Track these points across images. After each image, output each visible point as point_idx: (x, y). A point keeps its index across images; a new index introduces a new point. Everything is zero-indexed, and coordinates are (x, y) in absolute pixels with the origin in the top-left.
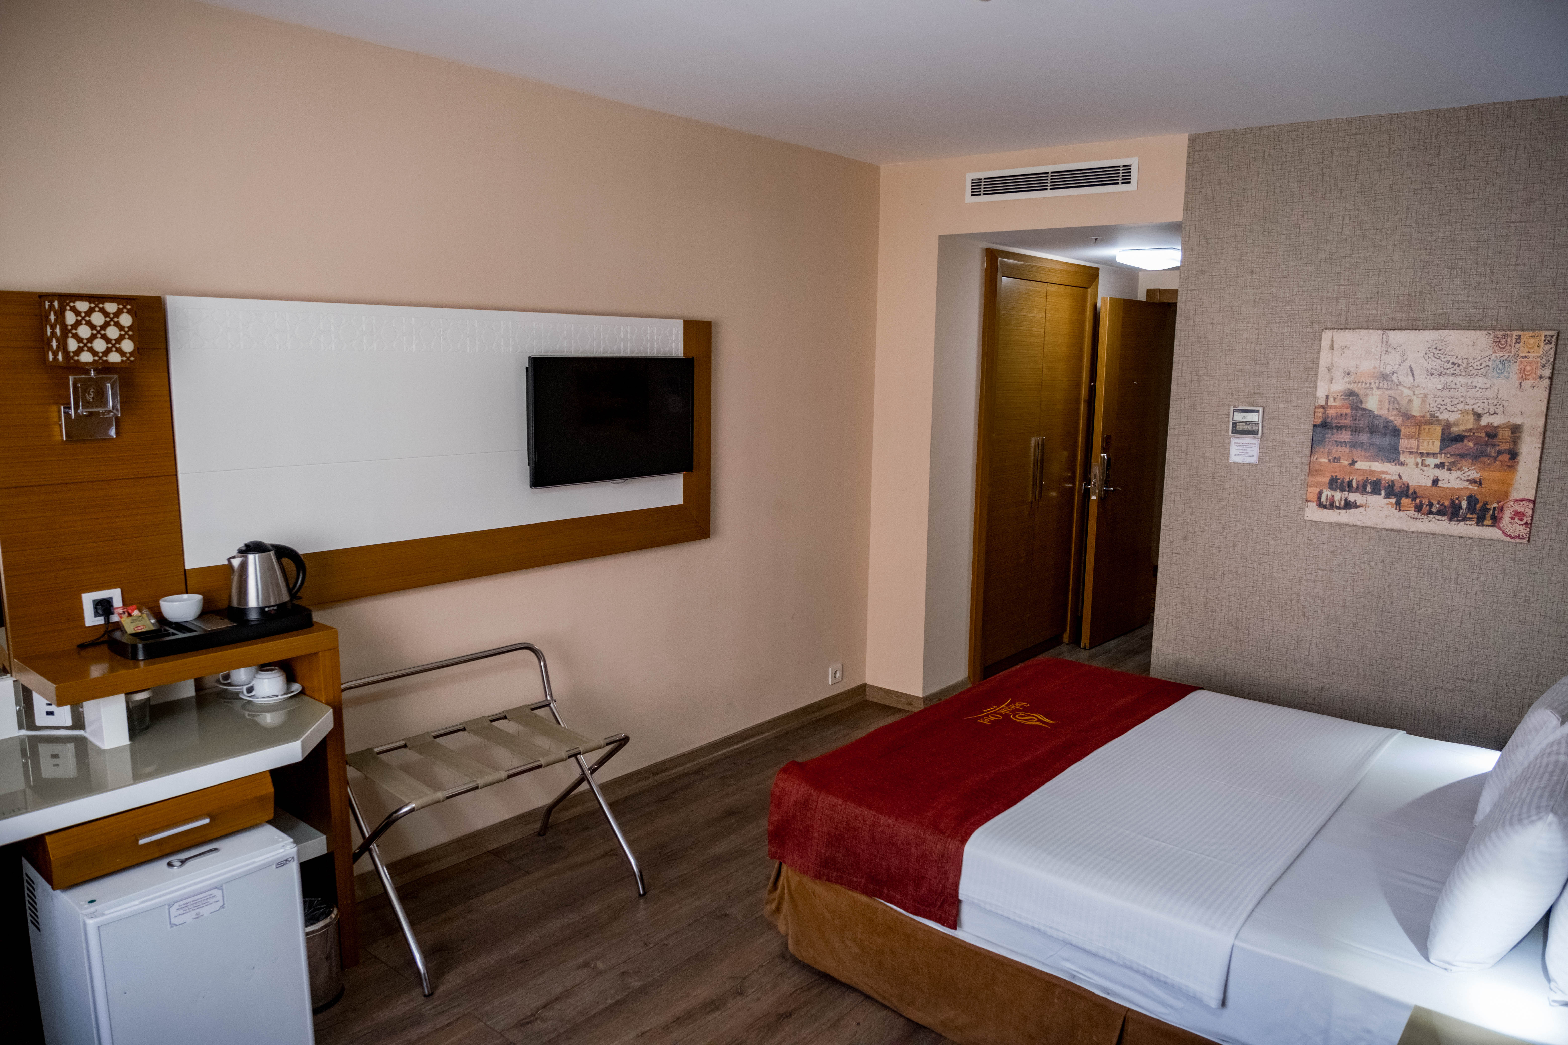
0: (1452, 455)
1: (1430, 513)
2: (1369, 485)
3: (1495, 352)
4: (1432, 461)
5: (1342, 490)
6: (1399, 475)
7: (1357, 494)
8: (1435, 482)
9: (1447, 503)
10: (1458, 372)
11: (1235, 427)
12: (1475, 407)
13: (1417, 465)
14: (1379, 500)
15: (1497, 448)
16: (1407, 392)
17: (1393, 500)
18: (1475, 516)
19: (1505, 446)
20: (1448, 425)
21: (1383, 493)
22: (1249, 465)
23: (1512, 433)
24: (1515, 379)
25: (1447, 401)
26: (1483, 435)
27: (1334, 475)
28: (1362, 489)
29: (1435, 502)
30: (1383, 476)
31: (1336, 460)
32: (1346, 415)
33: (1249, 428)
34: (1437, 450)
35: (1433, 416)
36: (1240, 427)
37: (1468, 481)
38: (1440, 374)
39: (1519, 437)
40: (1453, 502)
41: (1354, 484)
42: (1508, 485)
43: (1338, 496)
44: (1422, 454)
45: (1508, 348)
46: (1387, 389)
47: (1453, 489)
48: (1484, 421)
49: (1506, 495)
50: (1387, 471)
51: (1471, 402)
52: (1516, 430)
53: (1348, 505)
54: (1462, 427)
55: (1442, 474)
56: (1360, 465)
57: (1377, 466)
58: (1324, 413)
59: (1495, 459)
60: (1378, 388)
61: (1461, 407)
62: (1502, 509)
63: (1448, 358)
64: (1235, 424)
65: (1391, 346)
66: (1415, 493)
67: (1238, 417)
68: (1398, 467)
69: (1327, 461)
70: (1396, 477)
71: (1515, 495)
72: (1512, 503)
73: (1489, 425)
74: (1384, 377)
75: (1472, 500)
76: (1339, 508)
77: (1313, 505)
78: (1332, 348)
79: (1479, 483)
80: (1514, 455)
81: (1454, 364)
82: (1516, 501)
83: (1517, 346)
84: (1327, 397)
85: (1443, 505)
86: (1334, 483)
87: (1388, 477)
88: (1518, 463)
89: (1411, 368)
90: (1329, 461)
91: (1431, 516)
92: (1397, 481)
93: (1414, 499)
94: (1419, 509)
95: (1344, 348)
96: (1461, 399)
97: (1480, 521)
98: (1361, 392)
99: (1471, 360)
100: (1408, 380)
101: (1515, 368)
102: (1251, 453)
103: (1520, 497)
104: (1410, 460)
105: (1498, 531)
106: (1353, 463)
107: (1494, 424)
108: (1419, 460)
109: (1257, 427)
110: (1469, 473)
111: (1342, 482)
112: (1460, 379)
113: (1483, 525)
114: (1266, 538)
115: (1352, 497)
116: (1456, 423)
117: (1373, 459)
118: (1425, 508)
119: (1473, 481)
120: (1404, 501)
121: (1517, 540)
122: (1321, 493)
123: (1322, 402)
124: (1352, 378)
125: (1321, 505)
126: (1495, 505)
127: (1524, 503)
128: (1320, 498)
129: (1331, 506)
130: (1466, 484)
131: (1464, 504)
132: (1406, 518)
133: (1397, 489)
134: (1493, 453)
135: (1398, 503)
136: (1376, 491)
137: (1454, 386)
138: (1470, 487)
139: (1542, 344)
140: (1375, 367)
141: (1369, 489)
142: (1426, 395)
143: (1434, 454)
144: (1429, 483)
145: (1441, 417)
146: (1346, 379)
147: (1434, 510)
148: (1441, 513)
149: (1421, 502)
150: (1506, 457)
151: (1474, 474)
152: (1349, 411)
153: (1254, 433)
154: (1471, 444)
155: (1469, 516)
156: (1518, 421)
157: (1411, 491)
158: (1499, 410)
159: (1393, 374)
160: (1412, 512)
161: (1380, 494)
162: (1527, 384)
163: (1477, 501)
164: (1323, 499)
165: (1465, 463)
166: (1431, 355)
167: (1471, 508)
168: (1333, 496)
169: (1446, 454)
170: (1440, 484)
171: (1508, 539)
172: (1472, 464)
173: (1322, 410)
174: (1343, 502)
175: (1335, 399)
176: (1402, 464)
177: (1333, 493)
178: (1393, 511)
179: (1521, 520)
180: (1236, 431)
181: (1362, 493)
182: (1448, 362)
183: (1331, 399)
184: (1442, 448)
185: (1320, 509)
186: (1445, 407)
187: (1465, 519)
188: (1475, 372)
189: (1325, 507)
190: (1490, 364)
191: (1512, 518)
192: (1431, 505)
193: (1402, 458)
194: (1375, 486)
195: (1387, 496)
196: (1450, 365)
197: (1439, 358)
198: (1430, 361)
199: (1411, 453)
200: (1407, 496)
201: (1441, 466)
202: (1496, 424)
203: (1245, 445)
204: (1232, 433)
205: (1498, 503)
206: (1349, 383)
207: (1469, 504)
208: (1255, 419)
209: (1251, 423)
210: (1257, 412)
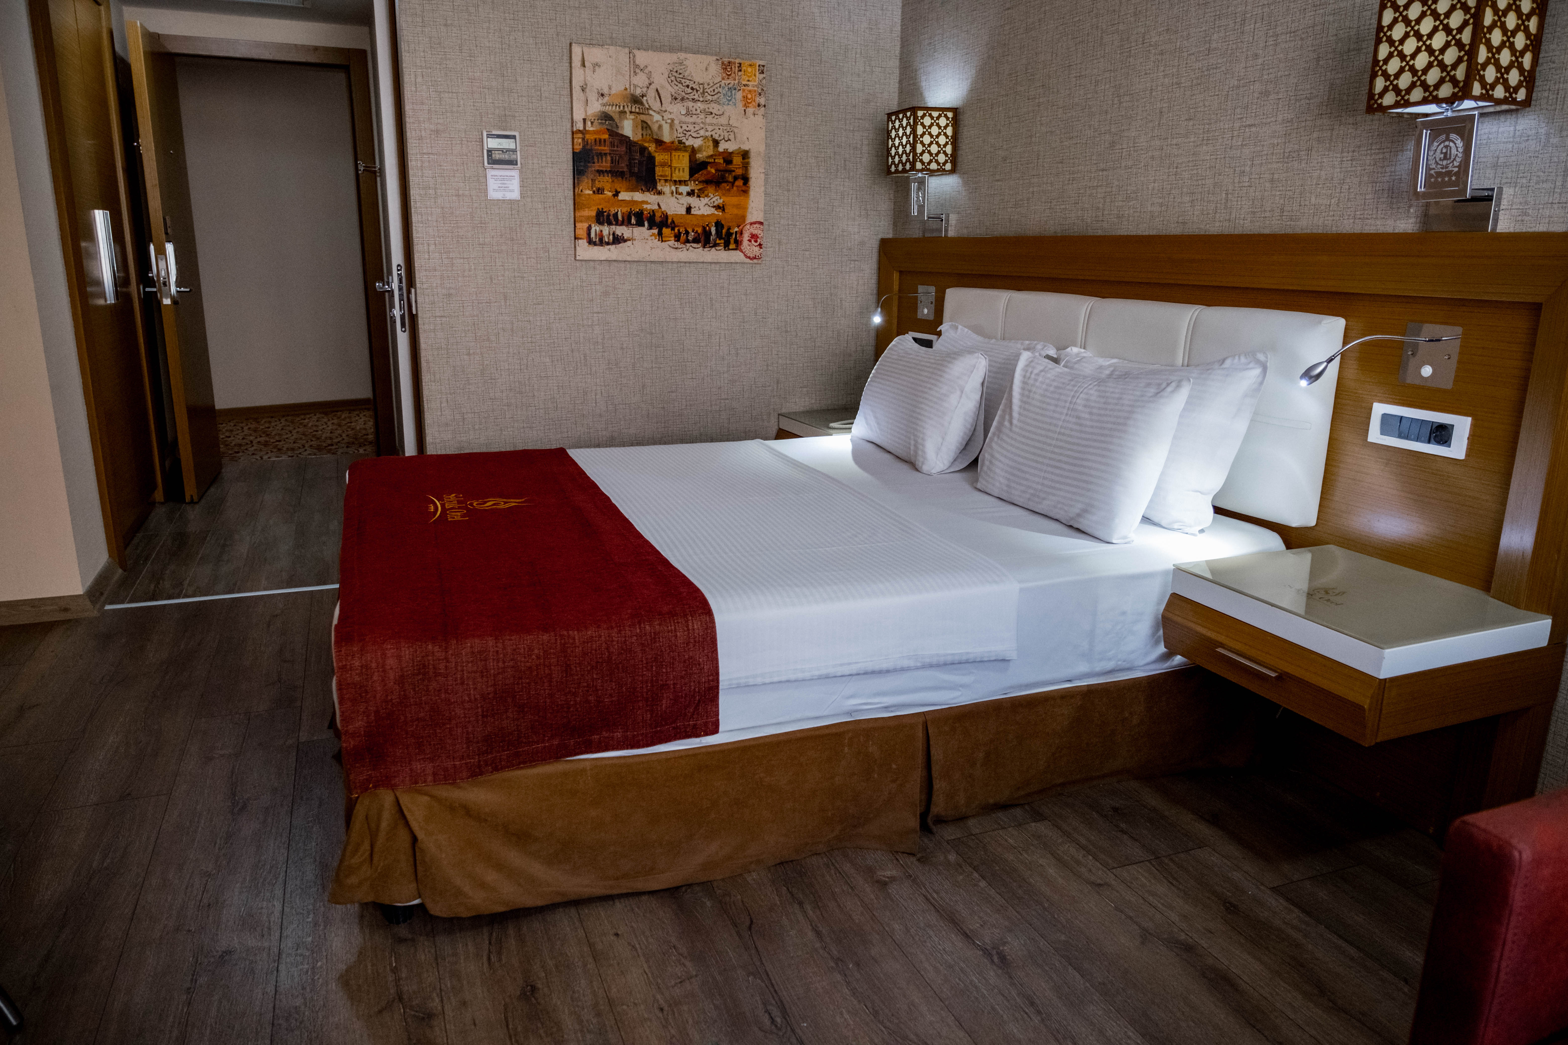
0: (700, 182)
1: (687, 241)
2: (633, 217)
3: (723, 79)
4: (684, 189)
5: (610, 223)
6: (659, 205)
7: (624, 227)
8: (689, 210)
9: (700, 230)
10: (696, 97)
11: (491, 156)
12: (713, 133)
13: (672, 193)
14: (642, 232)
15: (734, 174)
16: (657, 117)
17: (656, 231)
18: (722, 241)
19: (739, 172)
20: (693, 151)
21: (646, 224)
22: (511, 202)
23: (744, 159)
24: (740, 106)
25: (691, 127)
26: (721, 161)
27: (600, 207)
28: (626, 221)
29: (690, 230)
30: (645, 206)
31: (600, 191)
32: (605, 140)
33: (506, 157)
34: (687, 178)
35: (680, 142)
36: (497, 156)
37: (714, 207)
38: (683, 99)
39: (748, 163)
40: (704, 228)
41: (620, 218)
42: (744, 208)
43: (606, 230)
44: (675, 181)
45: (733, 75)
46: (638, 113)
47: (703, 216)
48: (722, 147)
49: (743, 218)
50: (648, 200)
51: (710, 128)
52: (745, 155)
53: (618, 240)
54: (705, 154)
55: (693, 201)
56: (624, 196)
57: (638, 196)
58: (583, 139)
59: (733, 184)
60: (631, 112)
61: (702, 133)
62: (741, 233)
63: (688, 83)
64: (490, 152)
65: (637, 66)
66: (673, 222)
67: (493, 143)
68: (656, 197)
69: (591, 192)
70: (656, 207)
71: (750, 218)
72: (748, 227)
73: (726, 151)
74: (636, 100)
75: (719, 225)
76: (608, 244)
77: (583, 243)
78: (583, 65)
79: (720, 208)
80: (746, 180)
81: (692, 89)
82: (751, 224)
83: (740, 73)
84: (584, 120)
85: (697, 232)
86: (602, 218)
87: (649, 207)
88: (749, 187)
89: (657, 90)
90: (594, 192)
91: (688, 245)
92: (658, 212)
93: (673, 229)
94: (677, 238)
95: (596, 65)
96: (702, 125)
97: (726, 246)
98: (616, 117)
99: (706, 86)
100: (656, 105)
101: (739, 95)
102: (511, 187)
103: (754, 220)
104: (667, 189)
105: (741, 253)
106: (616, 194)
107: (729, 151)
108: (673, 188)
109: (515, 156)
110: (714, 199)
111: (609, 215)
112: (699, 104)
113: (729, 249)
114: (538, 285)
115: (620, 230)
116: (700, 149)
117: (633, 190)
118: (683, 237)
119: (718, 207)
120: (666, 231)
121: (755, 261)
122: (589, 229)
123: (580, 126)
124: (606, 99)
125: (590, 242)
126: (736, 229)
127: (757, 225)
128: (589, 234)
129: (601, 242)
130: (713, 211)
131: (713, 230)
132: (668, 249)
133: (658, 219)
134: (731, 179)
135: (660, 234)
136: (640, 224)
137: (694, 112)
138: (716, 213)
139: (757, 73)
140: (626, 89)
141: (633, 221)
142: (673, 120)
143: (685, 181)
144: (684, 212)
145: (687, 143)
146: (600, 101)
147: (690, 238)
148: (696, 240)
149: (679, 230)
150: (740, 183)
151: (718, 200)
152: (606, 136)
153: (512, 162)
154: (713, 171)
155: (718, 241)
156: (745, 147)
157: (670, 221)
158: (732, 137)
159: (643, 96)
160: (672, 242)
161: (643, 226)
162: (750, 110)
163: (722, 226)
164: (593, 235)
165: (711, 189)
166: (673, 78)
167: (719, 234)
168: (601, 231)
169: (695, 181)
170: (693, 212)
171: (748, 260)
172: (716, 191)
173: (580, 135)
174: (611, 237)
175: (592, 123)
176: (660, 193)
177: (601, 227)
178: (656, 242)
179: (756, 241)
180: (493, 162)
181: (627, 226)
182: (688, 86)
183: (589, 123)
184: (691, 174)
185: (591, 247)
186: (689, 133)
187: (715, 245)
188: (709, 98)
189: (595, 244)
190: (720, 90)
191: (750, 241)
192: (687, 233)
193: (659, 188)
194: (639, 218)
195: (650, 228)
196: (689, 90)
197: (680, 83)
198: (673, 84)
199: (666, 181)
200: (667, 227)
201: (691, 194)
202: (730, 150)
203: (503, 178)
204: (489, 163)
205: (738, 227)
206: (604, 105)
207: (717, 230)
208: (513, 146)
209: (508, 150)
210: (514, 137)
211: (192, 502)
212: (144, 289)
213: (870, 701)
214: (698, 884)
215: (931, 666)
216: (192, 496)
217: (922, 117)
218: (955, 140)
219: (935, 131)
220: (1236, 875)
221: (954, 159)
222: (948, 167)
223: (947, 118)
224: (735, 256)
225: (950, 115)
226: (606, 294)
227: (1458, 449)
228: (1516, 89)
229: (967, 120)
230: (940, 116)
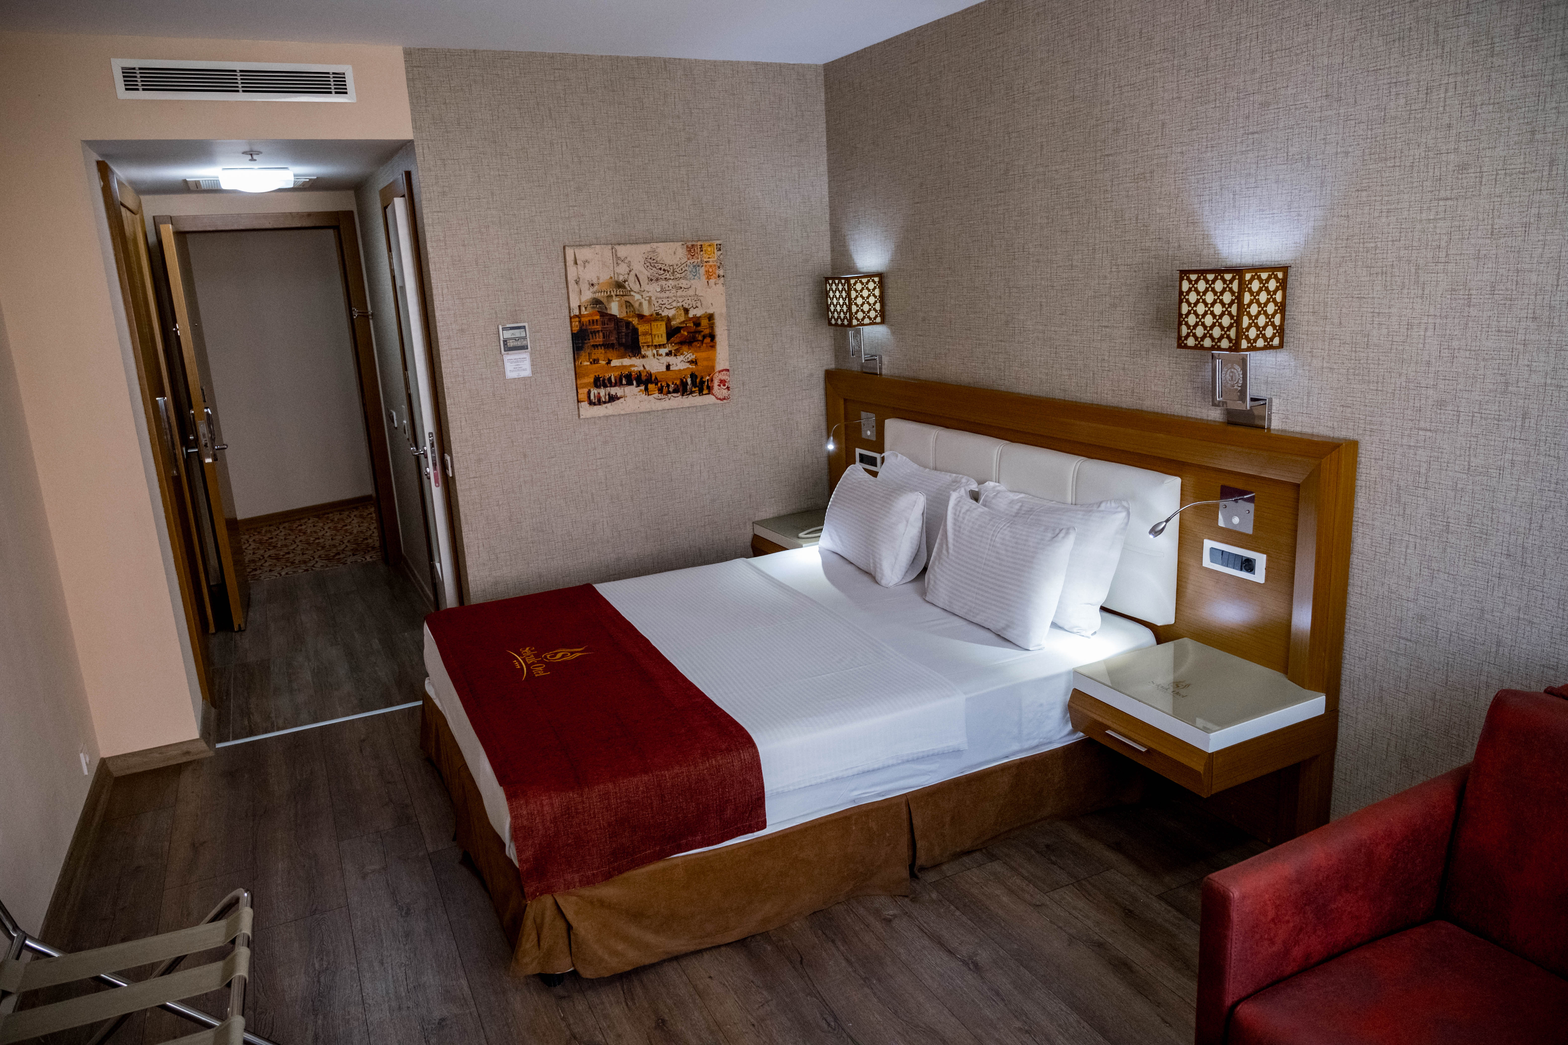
0: (675, 344)
1: (669, 392)
2: (624, 379)
3: (689, 259)
4: (663, 351)
5: (605, 386)
6: (644, 366)
7: (617, 388)
8: (668, 367)
9: (678, 382)
10: (668, 277)
11: (506, 344)
12: (684, 303)
13: (654, 355)
14: (632, 391)
15: (702, 334)
16: (637, 297)
17: (643, 388)
18: (697, 389)
19: (707, 331)
20: (669, 320)
21: (635, 383)
22: (524, 379)
23: (709, 321)
24: (704, 279)
25: (665, 301)
26: (692, 325)
27: (597, 374)
28: (618, 383)
29: (670, 383)
30: (633, 369)
31: (596, 361)
32: (597, 320)
33: (519, 344)
34: (665, 342)
35: (658, 314)
36: (511, 344)
37: (688, 362)
38: (657, 280)
39: (713, 324)
40: (682, 380)
41: (613, 380)
42: (712, 360)
43: (602, 392)
44: (656, 346)
45: (696, 255)
46: (622, 296)
47: (680, 370)
48: (691, 314)
49: (713, 368)
50: (634, 364)
51: (680, 300)
52: (711, 317)
53: (612, 399)
54: (678, 321)
55: (671, 360)
56: (615, 363)
57: (626, 362)
58: (580, 322)
59: (702, 341)
60: (616, 295)
61: (674, 304)
62: (712, 380)
63: (660, 266)
64: (505, 341)
65: (618, 258)
66: (656, 378)
67: (508, 334)
68: (641, 359)
69: (589, 363)
70: (641, 368)
71: (719, 367)
72: (717, 374)
73: (695, 317)
74: (620, 285)
75: (693, 376)
76: (605, 403)
77: (585, 405)
78: (576, 263)
79: (694, 362)
80: (712, 337)
81: (664, 270)
82: (720, 372)
83: (701, 253)
84: (580, 306)
85: (676, 384)
86: (599, 382)
87: (636, 369)
88: (716, 343)
89: (636, 275)
90: (591, 363)
91: (670, 395)
92: (643, 371)
93: (656, 384)
94: (661, 391)
95: (586, 262)
96: (674, 298)
97: (701, 392)
98: (604, 300)
99: (675, 267)
100: (636, 287)
101: (702, 270)
102: (524, 367)
103: (721, 369)
104: (649, 352)
105: (713, 397)
106: (609, 362)
107: (697, 316)
108: (655, 351)
109: (526, 342)
110: (688, 356)
111: (604, 380)
112: (671, 282)
113: (703, 395)
114: (550, 443)
115: (614, 391)
116: (674, 318)
117: (623, 357)
118: (665, 389)
119: (691, 362)
120: (650, 386)
121: (725, 401)
122: (589, 393)
123: (577, 312)
124: (596, 288)
125: (591, 403)
126: (708, 378)
127: (724, 372)
128: (589, 397)
129: (600, 402)
130: (688, 365)
131: (689, 381)
132: (653, 400)
133: (644, 378)
134: (700, 338)
135: (646, 389)
136: (630, 383)
137: (667, 289)
138: (690, 366)
139: (716, 251)
140: (611, 278)
141: (624, 382)
142: (650, 297)
143: (664, 345)
144: (664, 369)
145: (663, 314)
146: (591, 290)
147: (671, 390)
148: (676, 391)
149: (661, 384)
150: (708, 340)
151: (691, 356)
152: (598, 317)
153: (524, 348)
154: (686, 333)
155: (694, 389)
156: (710, 311)
157: (653, 378)
158: (699, 305)
159: (625, 282)
160: (657, 395)
161: (633, 384)
162: (712, 281)
163: (696, 377)
164: (592, 397)
165: (685, 348)
166: (648, 264)
167: (694, 384)
168: (599, 393)
169: (671, 344)
170: (672, 368)
171: (719, 401)
172: (689, 349)
173: (577, 319)
174: (607, 397)
175: (586, 308)
176: (644, 357)
177: (599, 390)
178: (644, 396)
179: (724, 385)
180: (508, 349)
181: (619, 386)
182: (660, 269)
183: (583, 309)
184: (668, 339)
185: (592, 407)
186: (664, 306)
187: (692, 392)
188: (679, 275)
189: (594, 404)
190: (687, 268)
191: (719, 386)
192: (668, 386)
193: (643, 353)
194: (629, 379)
195: (638, 386)
196: (662, 272)
197: (654, 267)
198: (648, 269)
199: (648, 346)
200: (652, 383)
201: (669, 354)
202: (698, 315)
203: (517, 361)
204: (505, 351)
205: (709, 375)
206: (595, 293)
207: (692, 380)
208: (523, 334)
209: (520, 338)
210: (524, 327)
211: (240, 630)
212: (186, 451)
213: (868, 791)
214: (759, 934)
215: (908, 761)
216: (239, 625)
217: (855, 284)
218: (882, 299)
219: (865, 293)
220: (1133, 889)
221: (883, 313)
222: (878, 320)
223: (875, 283)
224: (708, 399)
225: (876, 279)
226: (606, 443)
227: (1259, 576)
228: (1272, 339)
229: (890, 283)
230: (868, 281)
